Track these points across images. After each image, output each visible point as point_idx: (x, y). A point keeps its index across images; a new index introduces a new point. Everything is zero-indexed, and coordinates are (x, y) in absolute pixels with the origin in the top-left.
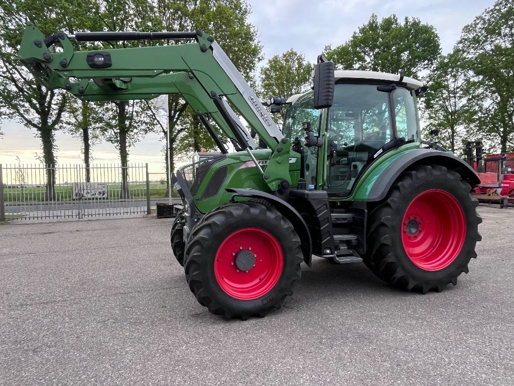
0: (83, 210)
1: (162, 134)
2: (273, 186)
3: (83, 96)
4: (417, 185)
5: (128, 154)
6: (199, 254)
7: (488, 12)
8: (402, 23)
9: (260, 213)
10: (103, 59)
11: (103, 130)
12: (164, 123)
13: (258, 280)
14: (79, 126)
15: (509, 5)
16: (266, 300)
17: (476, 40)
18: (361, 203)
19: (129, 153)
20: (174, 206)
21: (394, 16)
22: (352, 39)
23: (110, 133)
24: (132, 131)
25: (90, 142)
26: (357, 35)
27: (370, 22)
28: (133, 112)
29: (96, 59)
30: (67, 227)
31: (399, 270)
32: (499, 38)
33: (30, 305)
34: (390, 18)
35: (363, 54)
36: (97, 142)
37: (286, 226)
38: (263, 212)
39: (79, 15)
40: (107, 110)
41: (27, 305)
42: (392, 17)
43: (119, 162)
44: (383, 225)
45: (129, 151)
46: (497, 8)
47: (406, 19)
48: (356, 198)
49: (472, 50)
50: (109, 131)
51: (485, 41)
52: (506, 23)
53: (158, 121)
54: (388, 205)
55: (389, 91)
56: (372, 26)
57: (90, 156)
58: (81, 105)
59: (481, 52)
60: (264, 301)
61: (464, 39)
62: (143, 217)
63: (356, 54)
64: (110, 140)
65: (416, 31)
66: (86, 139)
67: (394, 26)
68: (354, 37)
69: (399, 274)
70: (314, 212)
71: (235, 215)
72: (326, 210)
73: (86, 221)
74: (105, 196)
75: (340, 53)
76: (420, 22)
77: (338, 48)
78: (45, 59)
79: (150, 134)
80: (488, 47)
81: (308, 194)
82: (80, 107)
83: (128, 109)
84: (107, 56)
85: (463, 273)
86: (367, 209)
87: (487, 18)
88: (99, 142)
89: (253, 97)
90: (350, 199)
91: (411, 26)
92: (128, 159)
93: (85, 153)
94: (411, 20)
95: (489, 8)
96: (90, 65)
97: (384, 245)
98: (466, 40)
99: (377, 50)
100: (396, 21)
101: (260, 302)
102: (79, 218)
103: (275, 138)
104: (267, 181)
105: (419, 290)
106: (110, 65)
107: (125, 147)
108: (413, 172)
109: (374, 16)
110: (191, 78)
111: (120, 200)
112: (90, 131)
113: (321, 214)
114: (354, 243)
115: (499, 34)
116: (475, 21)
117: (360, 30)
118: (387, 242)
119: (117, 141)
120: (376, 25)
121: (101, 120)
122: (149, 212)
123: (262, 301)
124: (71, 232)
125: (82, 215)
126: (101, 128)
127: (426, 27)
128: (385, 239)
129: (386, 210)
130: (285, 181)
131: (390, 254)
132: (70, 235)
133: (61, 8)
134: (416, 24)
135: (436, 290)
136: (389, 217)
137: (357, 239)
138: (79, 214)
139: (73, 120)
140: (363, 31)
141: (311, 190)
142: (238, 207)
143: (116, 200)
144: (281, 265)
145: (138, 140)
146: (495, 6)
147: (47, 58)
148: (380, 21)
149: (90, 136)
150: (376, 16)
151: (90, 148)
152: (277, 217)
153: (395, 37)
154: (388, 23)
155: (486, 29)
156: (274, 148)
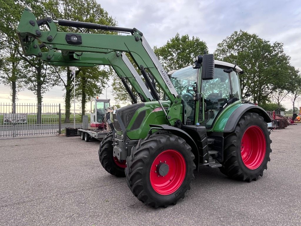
0: (17, 131)
1: (64, 87)
2: (172, 122)
3: (50, 62)
4: (247, 123)
5: (42, 98)
6: (142, 168)
7: (228, 38)
8: (191, 38)
9: (175, 140)
10: (76, 39)
11: (27, 83)
12: (65, 81)
13: (169, 181)
14: (10, 79)
15: (237, 36)
16: (177, 194)
17: (223, 51)
18: (220, 133)
19: (42, 96)
20: (78, 130)
21: (188, 35)
22: (167, 44)
23: (31, 84)
24: (45, 84)
25: (17, 89)
26: (169, 42)
27: (176, 37)
28: (46, 73)
29: (72, 38)
30: (7, 143)
31: (240, 170)
32: (233, 50)
33: (6, 207)
34: (186, 36)
35: (172, 52)
36: (22, 90)
37: (188, 148)
38: (177, 140)
39: (16, 14)
40: (29, 71)
41: (3, 206)
42: (187, 35)
43: (36, 102)
44: (233, 145)
45: (43, 95)
46: (232, 37)
47: (193, 37)
48: (214, 130)
49: (221, 55)
50: (30, 83)
51: (226, 52)
52: (236, 44)
53: (62, 79)
54: (235, 134)
55: (229, 72)
56: (177, 39)
57: (16, 98)
58: (11, 67)
59: (225, 56)
60: (176, 195)
61: (218, 49)
62: (57, 136)
63: (169, 52)
64: (30, 89)
65: (198, 43)
66: (14, 87)
67: (187, 40)
68: (168, 43)
69: (240, 172)
70: (200, 139)
71: (162, 142)
72: (206, 138)
73: (18, 138)
74: (25, 122)
75: (162, 51)
76: (199, 39)
77: (161, 48)
78: (37, 34)
79: (56, 86)
80: (228, 54)
81: (196, 128)
82: (11, 68)
83: (43, 71)
84: (79, 37)
85: (265, 170)
86: (224, 137)
87: (228, 41)
88: (23, 90)
89: (162, 70)
90: (211, 130)
91: (195, 41)
92: (42, 100)
93: (13, 96)
94: (195, 38)
95: (228, 36)
96: (68, 42)
97: (233, 156)
98: (219, 50)
99: (179, 51)
100: (188, 37)
101: (174, 195)
102: (14, 137)
103: (174, 95)
104: (169, 120)
105: (248, 181)
106: (81, 43)
107: (40, 93)
108: (245, 116)
109: (178, 34)
110: (118, 56)
111: (37, 125)
112: (16, 83)
113: (204, 140)
114: (217, 155)
115: (233, 49)
116: (223, 41)
117: (171, 40)
118: (235, 155)
119: (35, 90)
120: (179, 39)
121: (25, 77)
122: (60, 132)
123: (175, 194)
124: (12, 146)
125: (16, 135)
126: (25, 81)
127: (202, 42)
128: (234, 153)
129: (234, 137)
130: (179, 120)
131: (236, 162)
132: (12, 149)
133: (4, 8)
134: (197, 40)
135: (255, 180)
136: (236, 141)
137: (218, 153)
138: (14, 134)
139: (6, 76)
140: (173, 41)
141: (198, 126)
142: (162, 137)
143: (35, 125)
144: (185, 171)
145: (48, 90)
146: (231, 36)
147: (39, 34)
148: (180, 37)
149: (17, 86)
150: (179, 34)
151: (16, 93)
152: (184, 142)
153: (188, 46)
154: (185, 38)
155: (228, 46)
156: (173, 100)
